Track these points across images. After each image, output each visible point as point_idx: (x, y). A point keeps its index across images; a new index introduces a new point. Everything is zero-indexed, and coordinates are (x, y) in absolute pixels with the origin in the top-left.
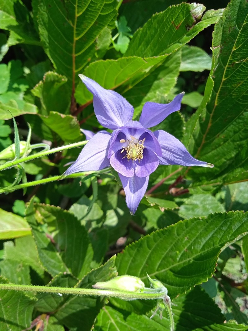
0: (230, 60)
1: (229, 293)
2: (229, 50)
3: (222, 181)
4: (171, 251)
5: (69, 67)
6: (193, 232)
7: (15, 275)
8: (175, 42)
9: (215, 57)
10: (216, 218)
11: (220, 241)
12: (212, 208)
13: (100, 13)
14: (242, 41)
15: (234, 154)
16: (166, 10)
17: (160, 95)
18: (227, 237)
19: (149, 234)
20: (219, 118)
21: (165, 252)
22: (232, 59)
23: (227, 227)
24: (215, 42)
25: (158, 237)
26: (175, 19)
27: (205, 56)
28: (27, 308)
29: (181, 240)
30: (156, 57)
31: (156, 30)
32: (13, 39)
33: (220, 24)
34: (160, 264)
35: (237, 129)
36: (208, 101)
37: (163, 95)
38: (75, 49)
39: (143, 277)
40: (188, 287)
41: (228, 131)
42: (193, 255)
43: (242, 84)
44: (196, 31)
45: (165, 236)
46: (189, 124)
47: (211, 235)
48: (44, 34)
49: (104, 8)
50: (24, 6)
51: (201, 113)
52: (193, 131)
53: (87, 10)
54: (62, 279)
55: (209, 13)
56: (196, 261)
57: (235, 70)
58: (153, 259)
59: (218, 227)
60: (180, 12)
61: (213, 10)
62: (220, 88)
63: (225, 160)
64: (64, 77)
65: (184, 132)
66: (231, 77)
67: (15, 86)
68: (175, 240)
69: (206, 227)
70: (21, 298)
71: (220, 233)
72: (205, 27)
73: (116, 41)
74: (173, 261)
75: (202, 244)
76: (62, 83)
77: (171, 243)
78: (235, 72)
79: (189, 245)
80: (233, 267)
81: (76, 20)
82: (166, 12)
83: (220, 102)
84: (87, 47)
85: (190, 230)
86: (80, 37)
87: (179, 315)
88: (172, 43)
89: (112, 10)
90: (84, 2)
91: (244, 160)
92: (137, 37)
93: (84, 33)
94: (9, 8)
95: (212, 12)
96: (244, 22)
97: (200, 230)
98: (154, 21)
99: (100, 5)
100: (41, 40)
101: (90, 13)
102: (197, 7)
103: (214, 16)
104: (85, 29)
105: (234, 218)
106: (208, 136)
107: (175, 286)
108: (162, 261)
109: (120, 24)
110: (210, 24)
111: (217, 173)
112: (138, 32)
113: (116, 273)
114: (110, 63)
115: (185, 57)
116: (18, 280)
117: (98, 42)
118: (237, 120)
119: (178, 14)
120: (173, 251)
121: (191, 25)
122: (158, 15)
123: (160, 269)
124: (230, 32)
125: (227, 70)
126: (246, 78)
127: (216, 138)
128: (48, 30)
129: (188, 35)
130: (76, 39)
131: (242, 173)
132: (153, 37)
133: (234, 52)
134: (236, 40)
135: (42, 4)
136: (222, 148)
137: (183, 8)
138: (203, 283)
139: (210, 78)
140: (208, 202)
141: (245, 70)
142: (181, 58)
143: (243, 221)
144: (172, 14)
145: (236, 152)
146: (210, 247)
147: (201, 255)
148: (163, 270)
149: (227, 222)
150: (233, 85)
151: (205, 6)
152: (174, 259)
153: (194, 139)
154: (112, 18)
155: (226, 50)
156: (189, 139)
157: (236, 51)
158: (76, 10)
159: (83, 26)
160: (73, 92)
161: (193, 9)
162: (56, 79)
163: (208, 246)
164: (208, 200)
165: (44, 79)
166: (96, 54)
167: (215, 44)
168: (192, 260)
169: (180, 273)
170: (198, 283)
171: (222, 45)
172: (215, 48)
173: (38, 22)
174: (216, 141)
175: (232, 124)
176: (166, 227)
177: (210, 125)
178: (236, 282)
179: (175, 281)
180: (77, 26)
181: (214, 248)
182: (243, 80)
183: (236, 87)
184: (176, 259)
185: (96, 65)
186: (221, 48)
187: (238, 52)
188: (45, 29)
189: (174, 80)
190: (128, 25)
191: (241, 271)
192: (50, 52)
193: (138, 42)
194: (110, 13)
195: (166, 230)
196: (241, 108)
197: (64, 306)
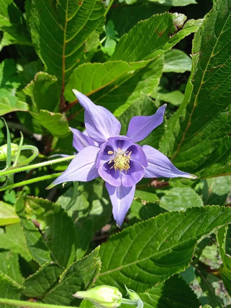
0: (208, 66)
1: (206, 278)
2: (208, 56)
3: (200, 175)
4: (152, 241)
5: (59, 67)
6: (172, 224)
7: (4, 262)
8: (158, 48)
9: (194, 63)
10: (193, 211)
11: (197, 233)
12: (190, 199)
13: (88, 19)
14: (219, 48)
15: (211, 150)
16: (150, 18)
17: (144, 95)
18: (204, 229)
19: (132, 226)
20: (198, 118)
21: (146, 242)
22: (210, 65)
23: (203, 220)
24: (195, 49)
25: (140, 229)
26: (159, 27)
27: (186, 59)
28: (15, 295)
29: (161, 231)
30: (140, 62)
31: (141, 37)
32: (6, 39)
33: (199, 33)
34: (142, 253)
35: (215, 128)
36: (187, 103)
37: (146, 95)
38: (65, 51)
39: (125, 265)
40: (167, 275)
41: (206, 129)
42: (172, 246)
43: (219, 87)
44: (177, 39)
45: (146, 227)
46: (170, 122)
47: (189, 227)
48: (36, 36)
49: (93, 14)
50: (18, 8)
51: (181, 114)
52: (174, 130)
53: (77, 15)
54: (49, 268)
55: (190, 22)
56: (175, 252)
57: (213, 74)
58: (135, 248)
59: (195, 220)
60: (163, 21)
61: (193, 20)
62: (199, 91)
63: (203, 156)
64: (54, 76)
65: (166, 129)
66: (208, 81)
67: (8, 83)
68: (156, 231)
69: (184, 220)
70: (9, 287)
71: (197, 225)
72: (186, 36)
73: (103, 44)
74: (153, 251)
75: (180, 236)
76: (52, 83)
77: (152, 234)
78: (213, 76)
79: (168, 236)
80: (210, 253)
81: (66, 24)
82: (150, 20)
83: (199, 103)
84: (76, 49)
85: (170, 222)
86: (70, 40)
87: (158, 300)
88: (156, 49)
89: (100, 16)
90: (74, 8)
91: (220, 156)
92: (123, 42)
93: (74, 36)
94: (3, 10)
95: (192, 22)
96: (221, 31)
97: (179, 223)
98: (139, 28)
99: (89, 12)
100: (33, 42)
101: (79, 19)
102: (179, 16)
103: (194, 26)
104: (75, 33)
105: (210, 212)
106: (188, 134)
107: (154, 274)
108: (143, 251)
109: (108, 28)
110: (190, 33)
111: (196, 168)
112: (124, 38)
113: (100, 263)
114: (97, 66)
115: (168, 59)
116: (7, 268)
117: (86, 45)
118: (214, 120)
119: (161, 23)
120: (153, 241)
121: (172, 33)
122: (143, 23)
123: (141, 258)
124: (209, 40)
125: (205, 74)
126: (223, 82)
127: (195, 135)
128: (40, 33)
129: (170, 42)
130: (66, 41)
131: (218, 169)
132: (137, 42)
133: (212, 58)
134: (214, 47)
135: (34, 9)
136: (201, 145)
137: (166, 18)
138: (181, 272)
139: (189, 82)
140: (187, 194)
141: (222, 75)
142: (163, 60)
143: (219, 215)
144: (155, 22)
145: (213, 149)
146: (188, 239)
147: (179, 245)
148: (144, 259)
149: (204, 216)
150: (211, 88)
151: (186, 16)
152: (154, 248)
153: (175, 136)
154: (100, 24)
155: (205, 56)
156: (170, 137)
157: (214, 57)
158: (67, 15)
159: (73, 30)
160: (63, 91)
161: (175, 19)
162: (47, 78)
163: (186, 238)
164: (187, 192)
165: (35, 79)
166: (85, 56)
167: (195, 51)
168: (171, 250)
169: (160, 262)
170: (176, 272)
171: (201, 52)
172: (194, 55)
173: (30, 26)
174: (195, 138)
175: (210, 123)
176: (147, 220)
177: (189, 124)
178: (212, 268)
179: (155, 270)
180: (67, 30)
181: (191, 239)
182: (220, 83)
183: (213, 90)
184: (157, 249)
185: (85, 67)
186: (200, 54)
187: (215, 58)
188: (37, 32)
189: (157, 81)
190: (115, 29)
191: (218, 256)
192: (41, 53)
193: (124, 46)
194: (98, 19)
195: (147, 222)
196: (218, 109)
197: (50, 292)
